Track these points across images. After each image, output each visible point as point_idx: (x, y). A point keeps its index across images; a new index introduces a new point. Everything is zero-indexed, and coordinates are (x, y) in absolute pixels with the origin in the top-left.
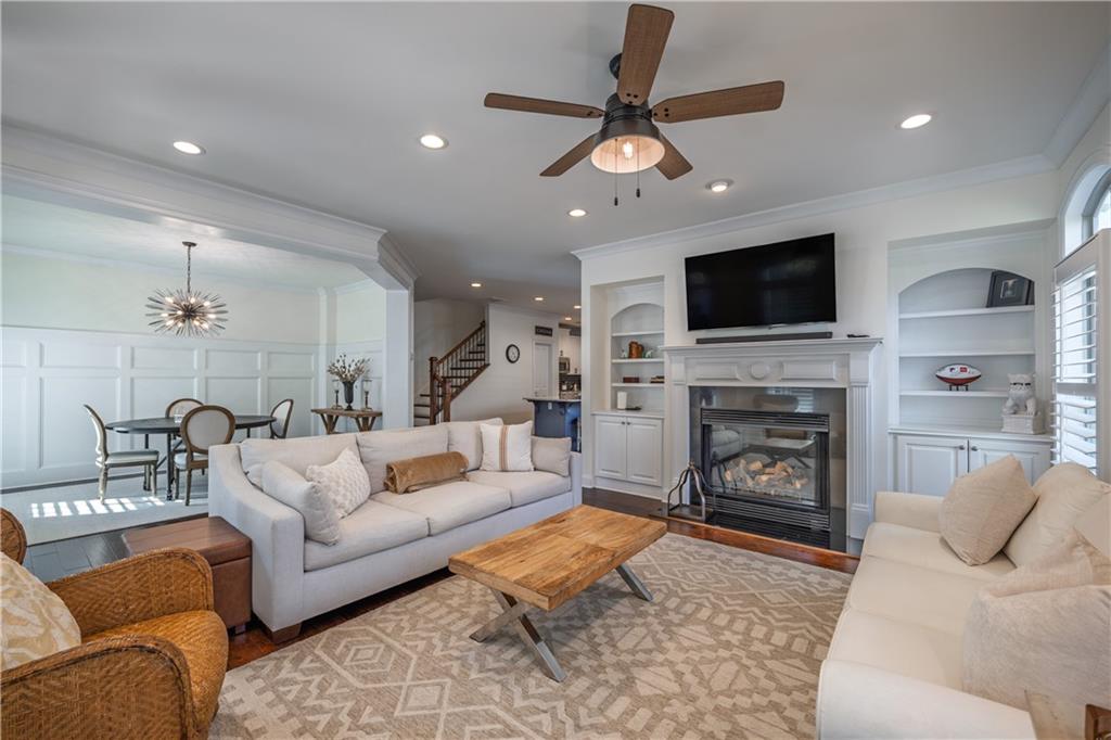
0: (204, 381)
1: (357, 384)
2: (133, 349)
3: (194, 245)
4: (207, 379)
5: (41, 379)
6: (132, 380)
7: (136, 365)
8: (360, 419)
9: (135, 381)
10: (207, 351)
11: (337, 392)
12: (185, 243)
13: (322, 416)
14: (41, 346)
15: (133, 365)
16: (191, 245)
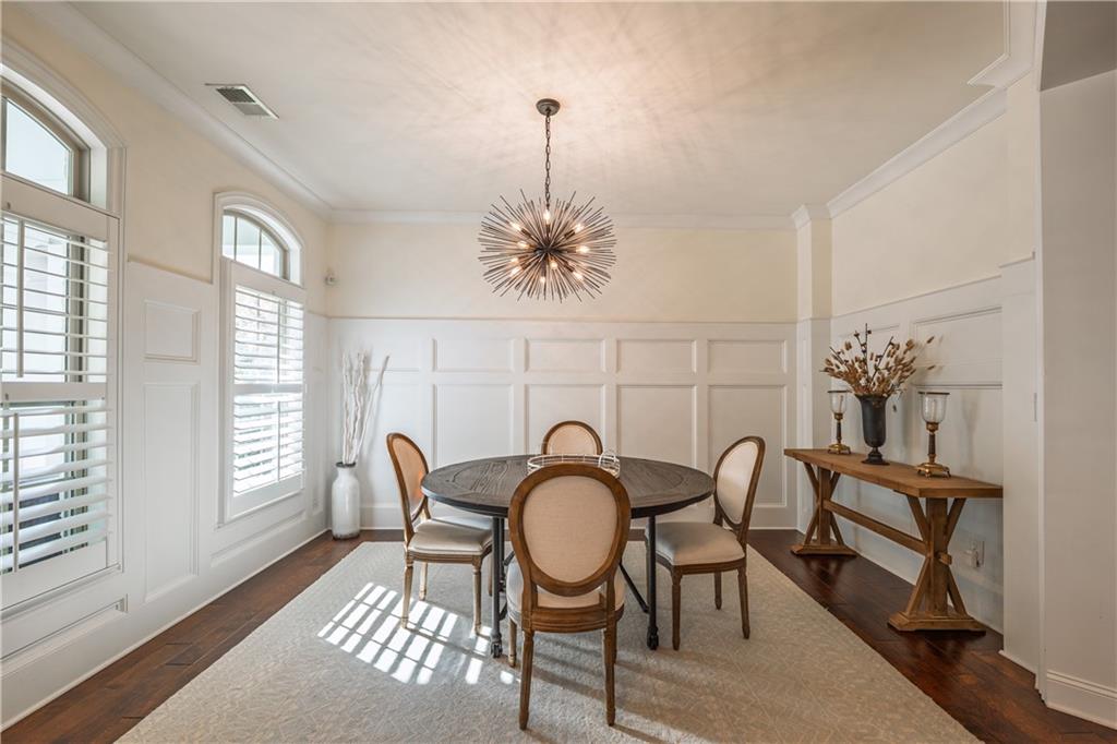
1: (894, 400)
2: (527, 342)
3: (555, 104)
4: (619, 387)
5: (434, 387)
6: (527, 388)
7: (532, 366)
8: (923, 501)
9: (531, 390)
11: (839, 416)
13: (808, 466)
14: (434, 342)
15: (527, 368)
16: (550, 109)
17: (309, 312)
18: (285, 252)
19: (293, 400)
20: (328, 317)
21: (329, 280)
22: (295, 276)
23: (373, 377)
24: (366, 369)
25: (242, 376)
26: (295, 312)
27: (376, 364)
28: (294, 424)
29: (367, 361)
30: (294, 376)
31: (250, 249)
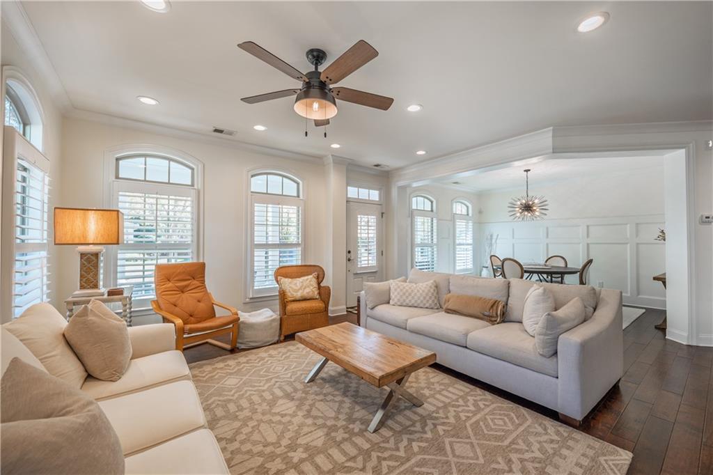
0: (586, 245)
2: (547, 228)
3: (529, 170)
5: (513, 243)
6: (547, 244)
7: (549, 236)
9: (549, 245)
10: (588, 226)
12: (525, 171)
15: (547, 237)
16: (527, 171)
17: (474, 223)
18: (467, 207)
19: (470, 247)
20: (480, 223)
21: (480, 212)
22: (470, 215)
23: (494, 241)
24: (491, 239)
25: (457, 242)
26: (470, 224)
27: (495, 237)
28: (470, 253)
29: (491, 236)
30: (470, 241)
31: (459, 209)
